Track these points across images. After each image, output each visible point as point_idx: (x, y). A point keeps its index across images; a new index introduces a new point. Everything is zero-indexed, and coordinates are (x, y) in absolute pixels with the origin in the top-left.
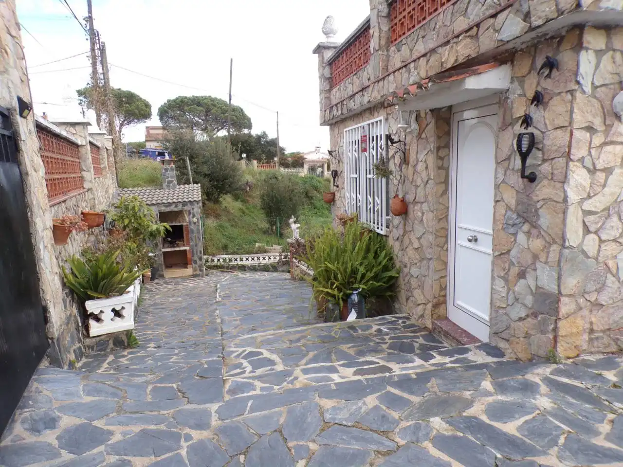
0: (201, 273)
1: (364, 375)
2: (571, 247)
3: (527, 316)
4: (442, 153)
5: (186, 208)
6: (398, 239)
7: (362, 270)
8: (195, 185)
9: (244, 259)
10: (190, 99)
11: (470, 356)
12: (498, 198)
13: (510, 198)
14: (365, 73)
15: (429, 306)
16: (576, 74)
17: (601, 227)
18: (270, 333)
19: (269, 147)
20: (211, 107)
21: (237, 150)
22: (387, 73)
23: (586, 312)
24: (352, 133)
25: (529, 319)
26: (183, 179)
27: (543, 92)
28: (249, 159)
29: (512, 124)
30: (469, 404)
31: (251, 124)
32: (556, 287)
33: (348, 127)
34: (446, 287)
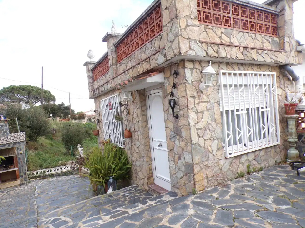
0: (25, 182)
1: (115, 217)
2: (194, 144)
3: (184, 176)
4: (143, 109)
5: (15, 146)
6: (129, 149)
7: (113, 166)
8: (21, 133)
9: (53, 170)
10: (18, 87)
11: (164, 199)
12: (167, 126)
13: (171, 126)
14: (108, 75)
15: (146, 179)
16: (185, 77)
17: (204, 134)
18: (66, 207)
19: (66, 110)
20: (31, 91)
21: (47, 113)
22: (117, 75)
23: (204, 170)
24: (104, 102)
25: (185, 177)
26: (13, 130)
27: (176, 83)
28: (54, 117)
29: (167, 96)
30: (161, 220)
31: (55, 99)
32: (192, 161)
33: (102, 99)
34: (152, 168)
